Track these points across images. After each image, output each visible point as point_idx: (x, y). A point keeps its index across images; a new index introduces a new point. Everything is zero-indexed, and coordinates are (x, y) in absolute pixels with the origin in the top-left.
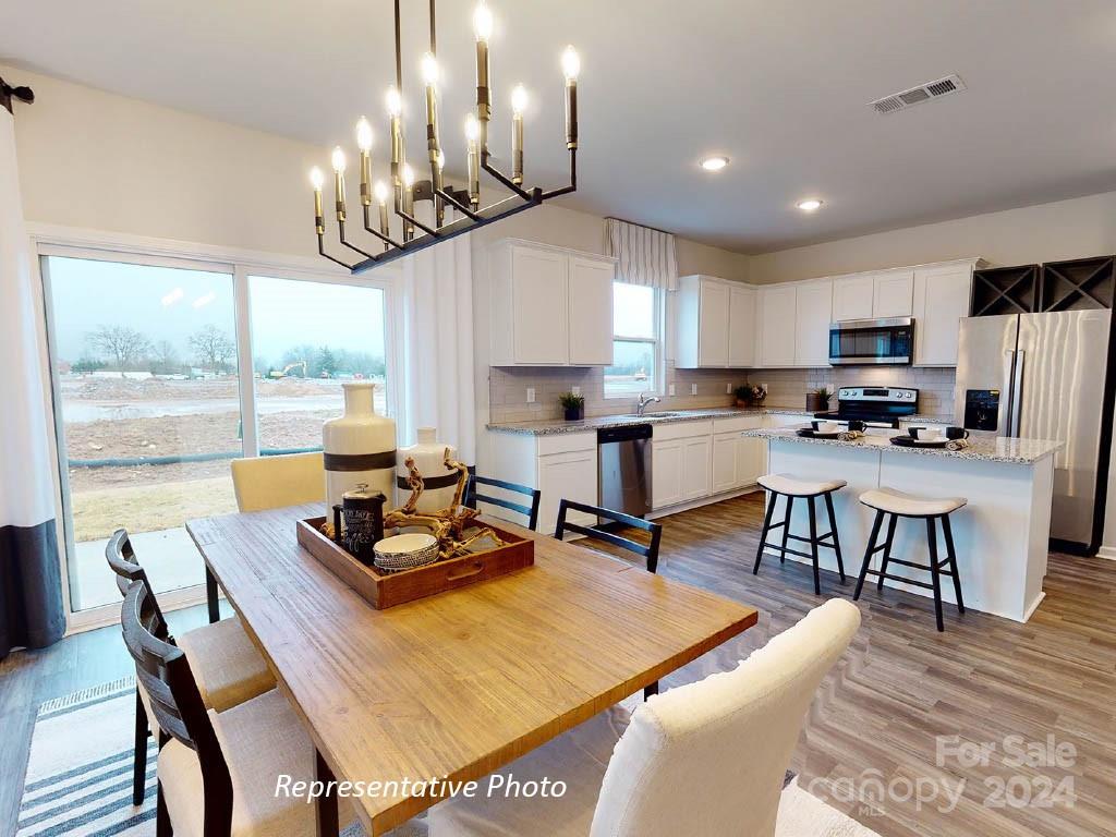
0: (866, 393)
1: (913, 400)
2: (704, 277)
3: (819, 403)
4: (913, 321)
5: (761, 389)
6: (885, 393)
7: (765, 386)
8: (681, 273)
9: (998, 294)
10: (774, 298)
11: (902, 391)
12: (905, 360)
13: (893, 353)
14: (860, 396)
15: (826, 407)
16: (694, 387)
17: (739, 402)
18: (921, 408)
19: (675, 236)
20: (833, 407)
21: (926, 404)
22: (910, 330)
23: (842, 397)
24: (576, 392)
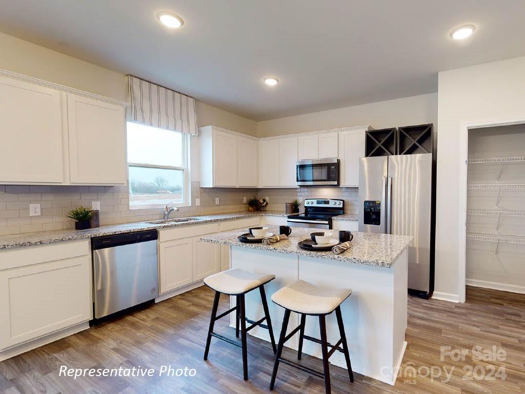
0: (318, 202)
1: (341, 206)
2: (215, 127)
3: (294, 209)
4: (339, 161)
5: (264, 201)
6: (327, 202)
7: (267, 199)
8: (200, 124)
9: (378, 144)
10: (269, 146)
11: (335, 201)
12: (336, 183)
13: (329, 179)
14: (315, 205)
15: (297, 211)
16: (217, 200)
17: (250, 208)
18: (346, 211)
19: (196, 100)
20: (302, 211)
21: (348, 208)
22: (338, 165)
23: (306, 205)
24: (96, 206)
